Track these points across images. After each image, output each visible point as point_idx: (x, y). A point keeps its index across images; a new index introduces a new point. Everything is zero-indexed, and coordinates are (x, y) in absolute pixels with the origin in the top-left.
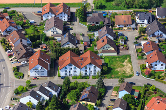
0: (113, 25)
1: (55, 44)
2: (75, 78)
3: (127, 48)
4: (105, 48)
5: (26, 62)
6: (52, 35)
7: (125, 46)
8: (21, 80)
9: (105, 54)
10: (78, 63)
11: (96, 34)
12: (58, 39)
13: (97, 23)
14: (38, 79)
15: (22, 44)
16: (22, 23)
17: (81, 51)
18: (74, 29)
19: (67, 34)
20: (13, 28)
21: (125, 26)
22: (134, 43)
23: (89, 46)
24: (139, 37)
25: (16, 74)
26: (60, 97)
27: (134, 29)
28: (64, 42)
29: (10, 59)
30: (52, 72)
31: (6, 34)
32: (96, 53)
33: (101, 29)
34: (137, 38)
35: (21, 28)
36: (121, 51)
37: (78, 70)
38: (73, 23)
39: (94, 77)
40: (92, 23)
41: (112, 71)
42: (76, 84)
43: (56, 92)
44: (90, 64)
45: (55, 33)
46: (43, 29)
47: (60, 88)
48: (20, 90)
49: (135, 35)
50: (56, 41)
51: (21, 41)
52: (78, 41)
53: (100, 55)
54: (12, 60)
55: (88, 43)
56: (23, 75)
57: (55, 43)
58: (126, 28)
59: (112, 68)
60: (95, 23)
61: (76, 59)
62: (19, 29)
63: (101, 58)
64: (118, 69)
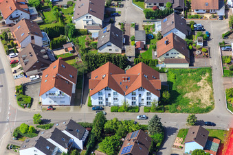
0: (188, 9)
1: (88, 44)
2: (116, 109)
3: (207, 55)
4: (170, 55)
5: (38, 77)
6: (85, 27)
7: (204, 49)
8: (27, 110)
9: (169, 66)
10: (120, 86)
11: (158, 27)
12: (95, 33)
13: (161, 5)
14: (54, 109)
15: (32, 44)
16: (38, 3)
17: (130, 57)
18: (122, 14)
19: (109, 27)
20: (22, 12)
21: (208, 12)
22: (220, 44)
23: (145, 48)
24: (230, 33)
25: (20, 100)
26: (87, 147)
27: (222, 18)
28: (103, 42)
29: (13, 70)
30: (79, 97)
31: (11, 22)
32: (155, 63)
33: (166, 18)
34: (226, 36)
35: (36, 12)
36: (196, 60)
37: (120, 97)
38: (122, 3)
39: (148, 110)
40: (153, 5)
41: (179, 98)
42: (116, 124)
43: (80, 139)
44: (141, 89)
45: (90, 23)
46: (72, 13)
47: (87, 132)
48: (22, 132)
49: (222, 29)
50: (91, 38)
51: (33, 38)
52: (127, 38)
53: (160, 66)
54: (15, 72)
55: (142, 43)
56: (32, 100)
57: (90, 40)
58: (208, 16)
59: (179, 91)
60: (158, 5)
61: (118, 78)
62: (32, 14)
63: (162, 71)
64: (189, 94)
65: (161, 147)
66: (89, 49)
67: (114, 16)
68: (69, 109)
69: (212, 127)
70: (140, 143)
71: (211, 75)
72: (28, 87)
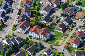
2: (35, 38)
3: (71, 31)
8: (13, 31)
9: (57, 31)
12: (43, 16)
13: (69, 13)
14: (19, 33)
16: (34, 3)
17: (48, 25)
18: (56, 13)
20: (28, 5)
23: (55, 24)
24: (82, 27)
25: (13, 28)
26: (20, 45)
27: (84, 21)
28: (43, 19)
33: (65, 17)
34: (80, 27)
35: (32, 6)
36: (67, 31)
39: (43, 41)
40: (66, 12)
43: (19, 42)
44: (41, 34)
45: (44, 13)
47: (22, 41)
48: (8, 36)
49: (81, 25)
53: (55, 30)
54: (17, 21)
55: (54, 22)
56: (16, 29)
57: (41, 18)
58: (80, 20)
59: (55, 39)
62: (31, 6)
63: (55, 32)
64: (57, 40)
65: (39, 51)
66: (40, 20)
67: (53, 13)
68: (23, 34)
69: (56, 50)
70: (32, 48)
71: (67, 37)
72: (18, 26)
